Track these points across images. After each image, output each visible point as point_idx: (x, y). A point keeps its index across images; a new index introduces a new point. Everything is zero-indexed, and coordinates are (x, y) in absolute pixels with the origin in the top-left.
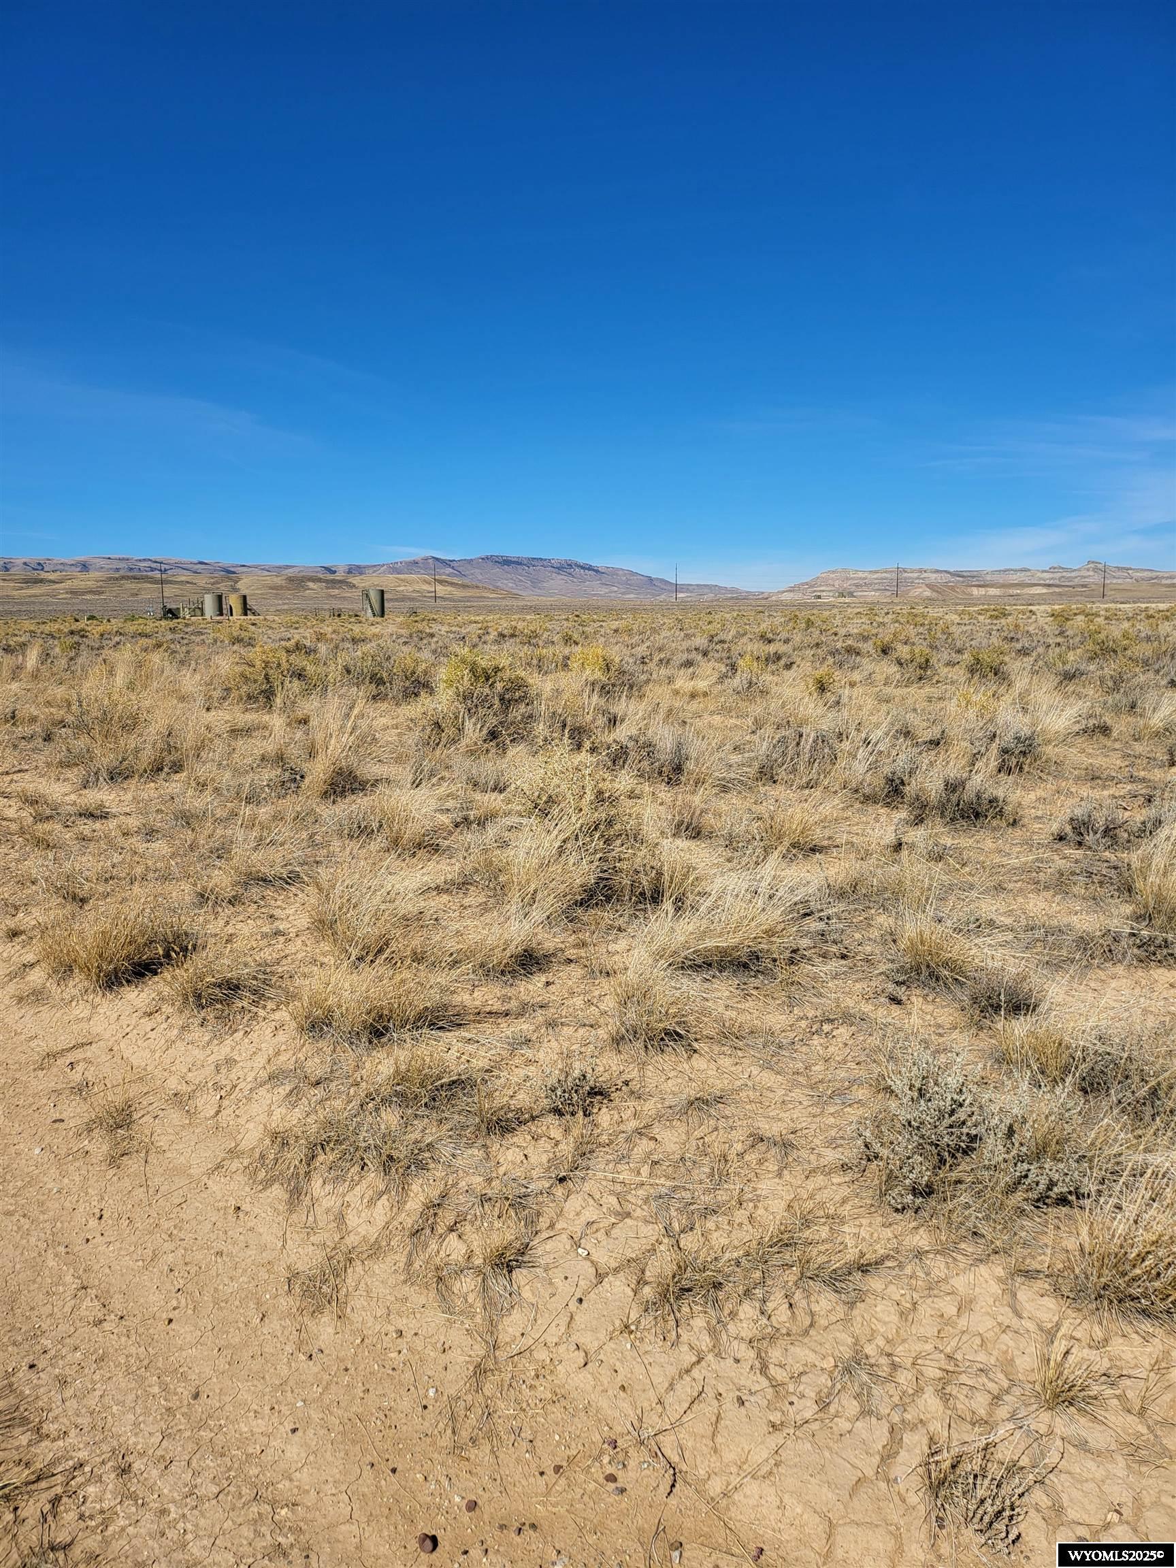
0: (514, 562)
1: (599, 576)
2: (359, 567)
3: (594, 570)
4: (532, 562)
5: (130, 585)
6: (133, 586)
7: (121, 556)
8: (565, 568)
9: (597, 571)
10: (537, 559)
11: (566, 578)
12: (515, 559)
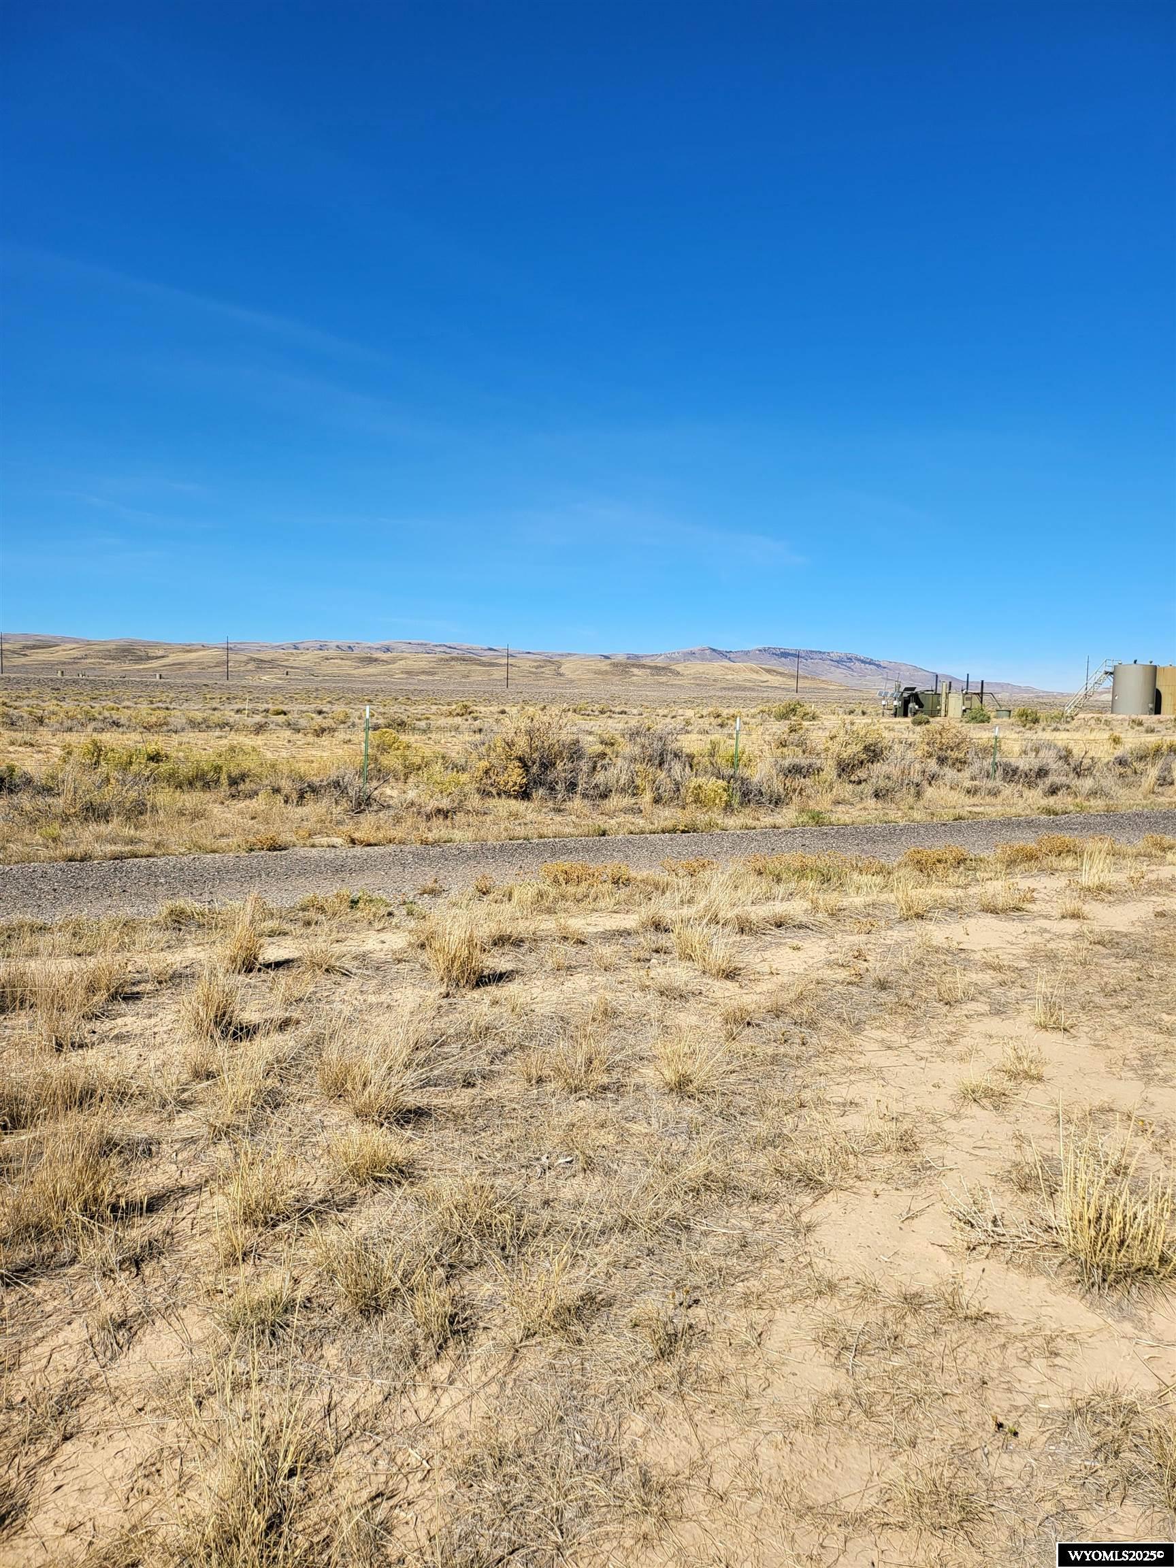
0: (792, 655)
1: (880, 670)
2: (636, 656)
3: (875, 664)
4: (811, 654)
5: (461, 667)
6: (462, 668)
7: (420, 642)
8: (844, 661)
9: (878, 666)
10: (816, 652)
11: (845, 671)
12: (794, 652)
